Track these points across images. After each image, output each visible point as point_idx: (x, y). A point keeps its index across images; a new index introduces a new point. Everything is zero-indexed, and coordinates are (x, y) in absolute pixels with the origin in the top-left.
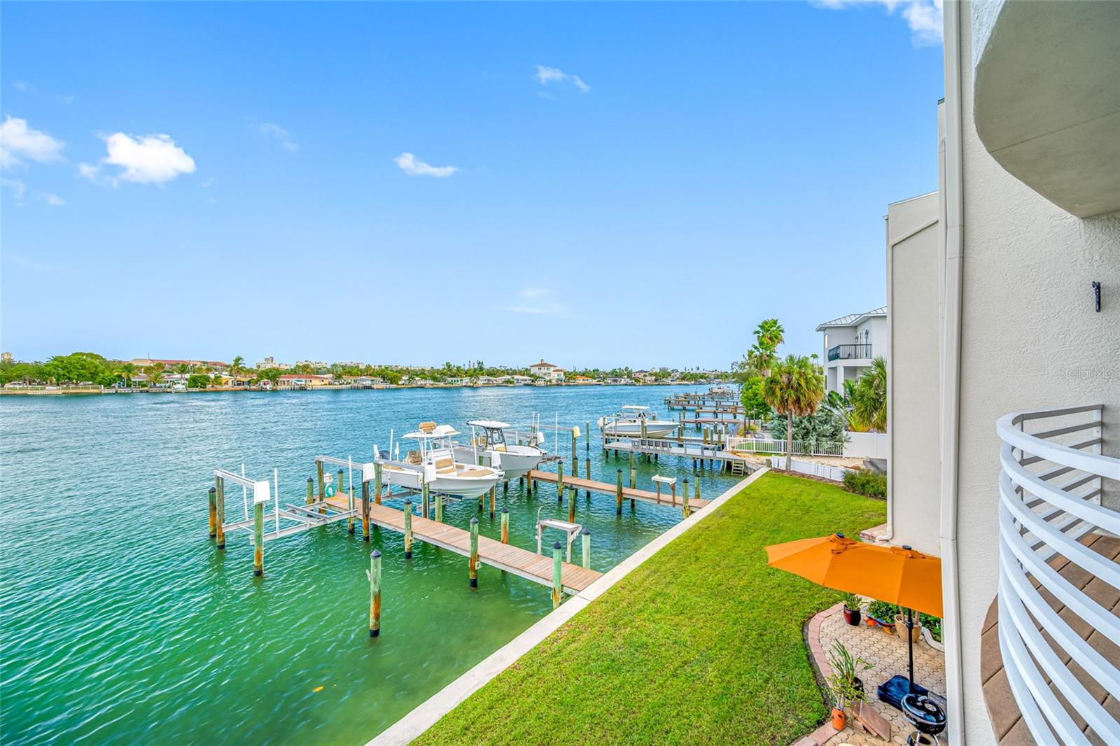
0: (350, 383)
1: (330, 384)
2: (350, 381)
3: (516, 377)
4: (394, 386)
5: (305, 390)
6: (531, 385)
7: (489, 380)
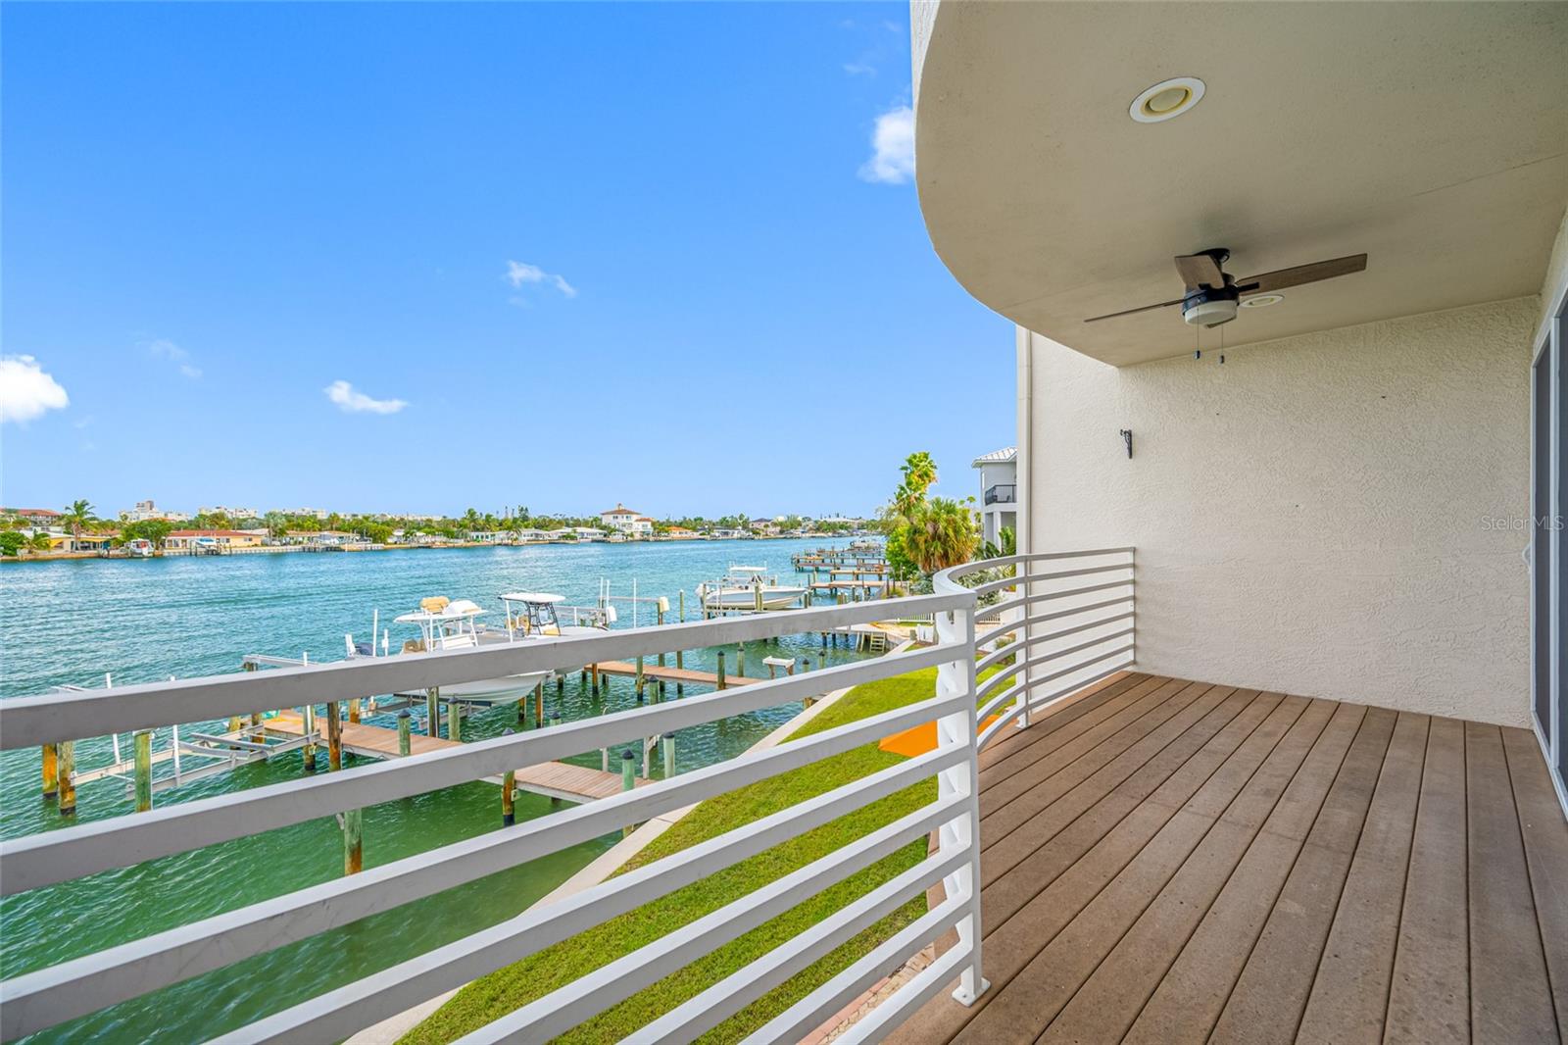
0: (300, 543)
1: (264, 544)
2: (301, 539)
3: (579, 530)
4: (380, 546)
5: (218, 554)
6: (603, 541)
7: (537, 535)
